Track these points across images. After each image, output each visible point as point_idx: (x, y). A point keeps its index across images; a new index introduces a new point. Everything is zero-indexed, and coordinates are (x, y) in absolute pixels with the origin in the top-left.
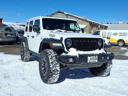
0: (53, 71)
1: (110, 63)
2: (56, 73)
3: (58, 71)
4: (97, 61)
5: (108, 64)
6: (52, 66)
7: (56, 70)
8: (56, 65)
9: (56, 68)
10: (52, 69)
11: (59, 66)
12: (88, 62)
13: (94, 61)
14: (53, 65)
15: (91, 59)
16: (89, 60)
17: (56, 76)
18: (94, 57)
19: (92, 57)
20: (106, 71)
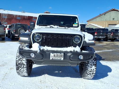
0: (19, 64)
1: (93, 64)
2: (22, 67)
3: (24, 65)
4: (62, 59)
5: (89, 65)
6: (18, 60)
7: (22, 63)
8: (22, 59)
9: (22, 62)
10: (18, 62)
11: (26, 60)
12: (51, 58)
13: (59, 58)
14: (19, 58)
15: (54, 56)
16: (52, 57)
17: (22, 69)
18: (59, 54)
19: (55, 54)
20: (87, 73)
